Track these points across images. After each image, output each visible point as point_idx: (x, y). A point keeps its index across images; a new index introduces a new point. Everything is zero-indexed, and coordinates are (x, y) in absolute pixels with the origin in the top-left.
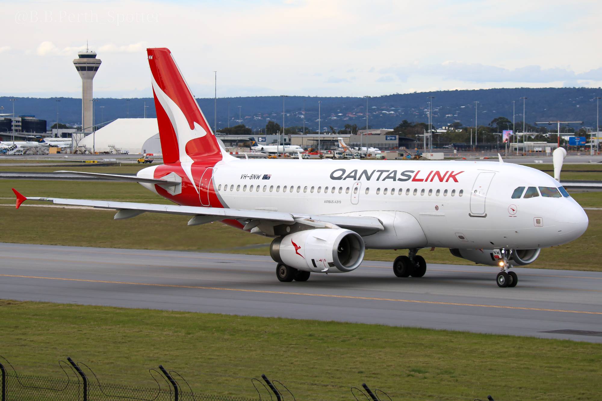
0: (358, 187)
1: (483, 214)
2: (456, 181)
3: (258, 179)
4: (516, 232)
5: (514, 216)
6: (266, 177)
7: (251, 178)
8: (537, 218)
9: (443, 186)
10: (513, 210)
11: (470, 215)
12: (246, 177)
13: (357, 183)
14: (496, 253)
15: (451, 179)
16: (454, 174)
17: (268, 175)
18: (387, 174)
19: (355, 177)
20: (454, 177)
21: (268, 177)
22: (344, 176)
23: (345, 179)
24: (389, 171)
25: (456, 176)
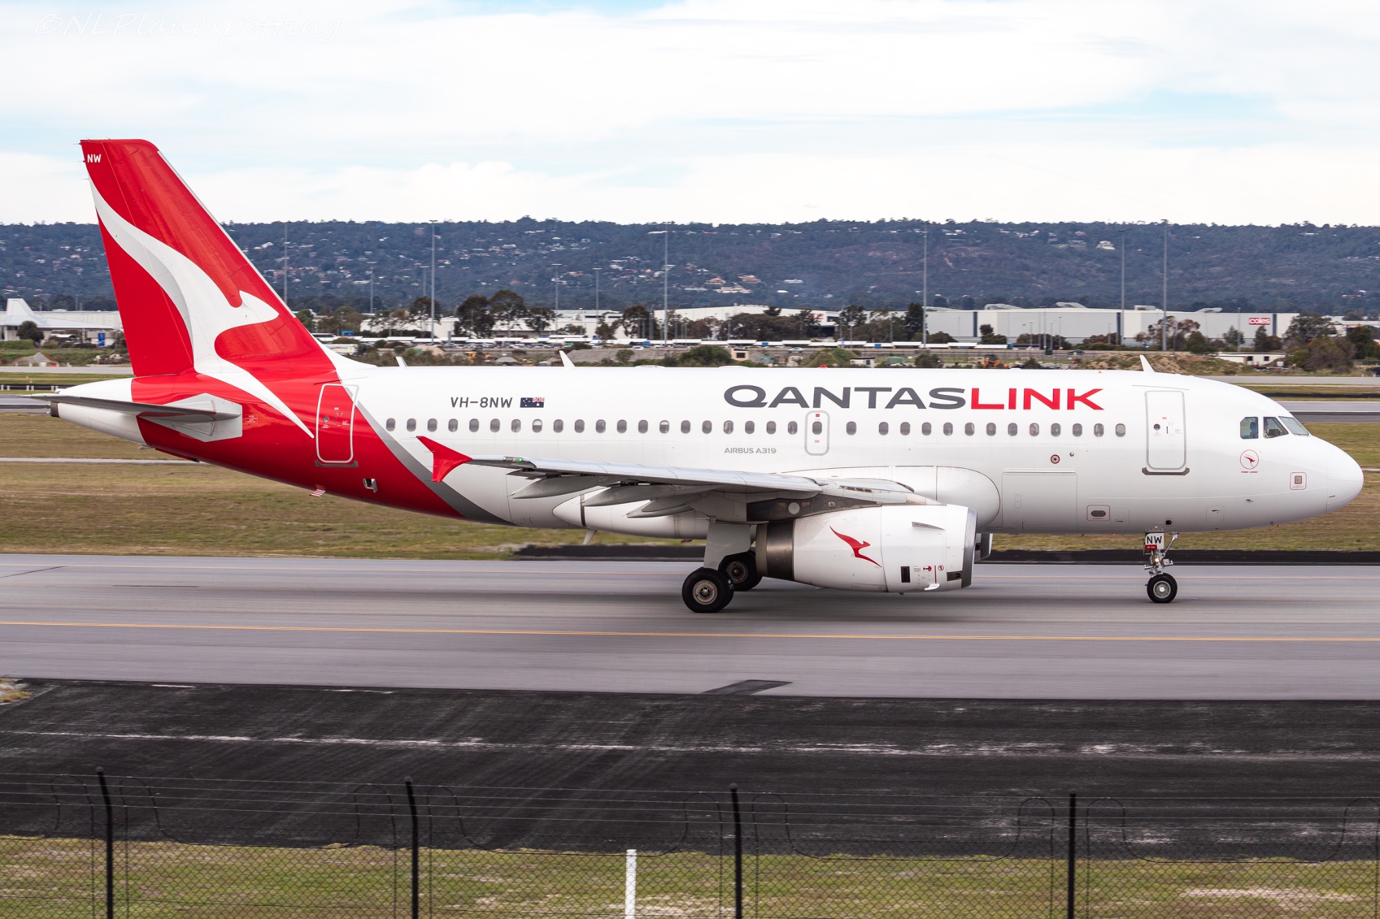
0: (823, 420)
1: (1179, 468)
2: (1095, 407)
3: (508, 406)
4: (1249, 500)
5: (1254, 472)
6: (527, 403)
7: (484, 405)
8: (1297, 475)
9: (1064, 416)
10: (1251, 460)
11: (1145, 471)
12: (467, 402)
13: (814, 414)
14: (1151, 542)
15: (1078, 404)
16: (1077, 394)
17: (531, 399)
18: (890, 396)
19: (800, 400)
20: (1084, 399)
21: (536, 403)
22: (769, 399)
23: (774, 405)
24: (889, 390)
25: (1089, 398)
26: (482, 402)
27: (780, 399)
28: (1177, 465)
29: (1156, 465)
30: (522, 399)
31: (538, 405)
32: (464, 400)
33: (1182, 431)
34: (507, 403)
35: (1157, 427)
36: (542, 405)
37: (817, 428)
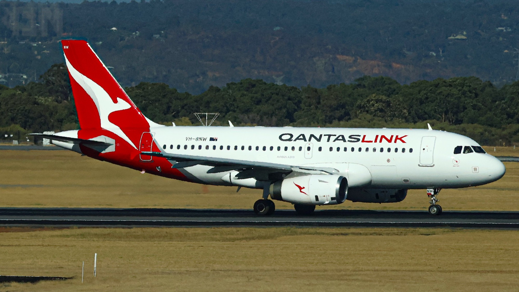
0: (311, 146)
1: (431, 164)
2: (403, 142)
3: (205, 141)
4: (457, 177)
5: (457, 166)
6: (212, 139)
8: (475, 167)
9: (392, 145)
10: (457, 162)
11: (419, 165)
12: (191, 139)
13: (308, 144)
14: (429, 192)
15: (398, 141)
16: (399, 137)
17: (213, 138)
18: (335, 137)
19: (304, 139)
20: (400, 139)
21: (215, 139)
22: (294, 138)
23: (295, 140)
24: (335, 135)
25: (403, 139)
26: (196, 139)
27: (297, 139)
28: (430, 163)
29: (423, 163)
30: (211, 138)
31: (215, 140)
32: (190, 138)
33: (432, 151)
34: (205, 139)
35: (424, 149)
36: (216, 140)
37: (309, 149)
